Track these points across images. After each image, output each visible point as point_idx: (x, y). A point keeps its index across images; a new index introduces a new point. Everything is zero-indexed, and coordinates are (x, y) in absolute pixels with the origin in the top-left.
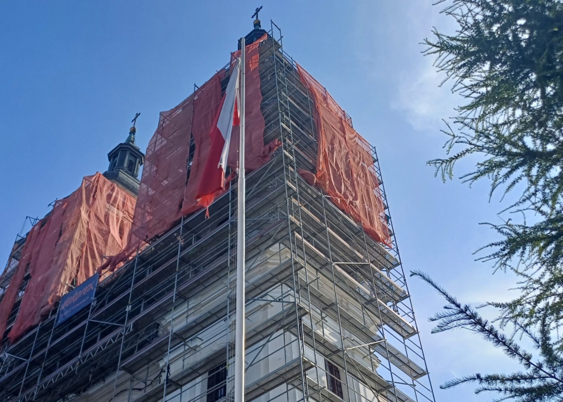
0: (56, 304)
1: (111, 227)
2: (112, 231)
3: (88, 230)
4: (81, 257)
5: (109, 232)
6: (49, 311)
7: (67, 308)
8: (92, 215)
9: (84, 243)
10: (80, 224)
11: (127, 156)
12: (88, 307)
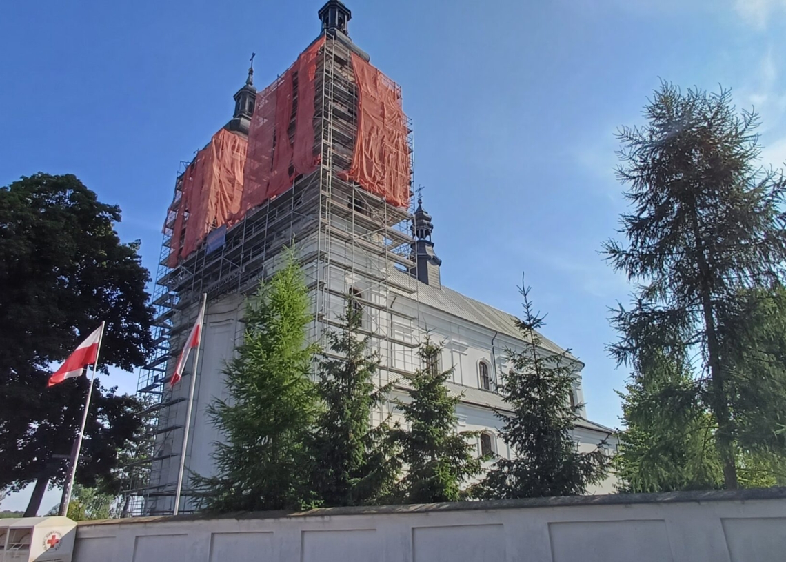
0: (205, 239)
1: (236, 175)
2: (237, 177)
3: (220, 181)
4: (218, 202)
5: (235, 179)
6: (201, 243)
7: (211, 244)
8: (222, 168)
9: (218, 192)
10: (214, 178)
11: (247, 99)
12: (222, 247)
